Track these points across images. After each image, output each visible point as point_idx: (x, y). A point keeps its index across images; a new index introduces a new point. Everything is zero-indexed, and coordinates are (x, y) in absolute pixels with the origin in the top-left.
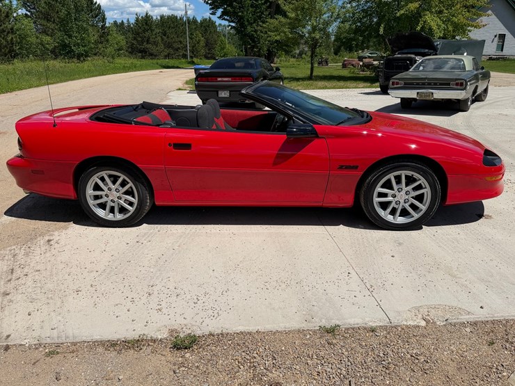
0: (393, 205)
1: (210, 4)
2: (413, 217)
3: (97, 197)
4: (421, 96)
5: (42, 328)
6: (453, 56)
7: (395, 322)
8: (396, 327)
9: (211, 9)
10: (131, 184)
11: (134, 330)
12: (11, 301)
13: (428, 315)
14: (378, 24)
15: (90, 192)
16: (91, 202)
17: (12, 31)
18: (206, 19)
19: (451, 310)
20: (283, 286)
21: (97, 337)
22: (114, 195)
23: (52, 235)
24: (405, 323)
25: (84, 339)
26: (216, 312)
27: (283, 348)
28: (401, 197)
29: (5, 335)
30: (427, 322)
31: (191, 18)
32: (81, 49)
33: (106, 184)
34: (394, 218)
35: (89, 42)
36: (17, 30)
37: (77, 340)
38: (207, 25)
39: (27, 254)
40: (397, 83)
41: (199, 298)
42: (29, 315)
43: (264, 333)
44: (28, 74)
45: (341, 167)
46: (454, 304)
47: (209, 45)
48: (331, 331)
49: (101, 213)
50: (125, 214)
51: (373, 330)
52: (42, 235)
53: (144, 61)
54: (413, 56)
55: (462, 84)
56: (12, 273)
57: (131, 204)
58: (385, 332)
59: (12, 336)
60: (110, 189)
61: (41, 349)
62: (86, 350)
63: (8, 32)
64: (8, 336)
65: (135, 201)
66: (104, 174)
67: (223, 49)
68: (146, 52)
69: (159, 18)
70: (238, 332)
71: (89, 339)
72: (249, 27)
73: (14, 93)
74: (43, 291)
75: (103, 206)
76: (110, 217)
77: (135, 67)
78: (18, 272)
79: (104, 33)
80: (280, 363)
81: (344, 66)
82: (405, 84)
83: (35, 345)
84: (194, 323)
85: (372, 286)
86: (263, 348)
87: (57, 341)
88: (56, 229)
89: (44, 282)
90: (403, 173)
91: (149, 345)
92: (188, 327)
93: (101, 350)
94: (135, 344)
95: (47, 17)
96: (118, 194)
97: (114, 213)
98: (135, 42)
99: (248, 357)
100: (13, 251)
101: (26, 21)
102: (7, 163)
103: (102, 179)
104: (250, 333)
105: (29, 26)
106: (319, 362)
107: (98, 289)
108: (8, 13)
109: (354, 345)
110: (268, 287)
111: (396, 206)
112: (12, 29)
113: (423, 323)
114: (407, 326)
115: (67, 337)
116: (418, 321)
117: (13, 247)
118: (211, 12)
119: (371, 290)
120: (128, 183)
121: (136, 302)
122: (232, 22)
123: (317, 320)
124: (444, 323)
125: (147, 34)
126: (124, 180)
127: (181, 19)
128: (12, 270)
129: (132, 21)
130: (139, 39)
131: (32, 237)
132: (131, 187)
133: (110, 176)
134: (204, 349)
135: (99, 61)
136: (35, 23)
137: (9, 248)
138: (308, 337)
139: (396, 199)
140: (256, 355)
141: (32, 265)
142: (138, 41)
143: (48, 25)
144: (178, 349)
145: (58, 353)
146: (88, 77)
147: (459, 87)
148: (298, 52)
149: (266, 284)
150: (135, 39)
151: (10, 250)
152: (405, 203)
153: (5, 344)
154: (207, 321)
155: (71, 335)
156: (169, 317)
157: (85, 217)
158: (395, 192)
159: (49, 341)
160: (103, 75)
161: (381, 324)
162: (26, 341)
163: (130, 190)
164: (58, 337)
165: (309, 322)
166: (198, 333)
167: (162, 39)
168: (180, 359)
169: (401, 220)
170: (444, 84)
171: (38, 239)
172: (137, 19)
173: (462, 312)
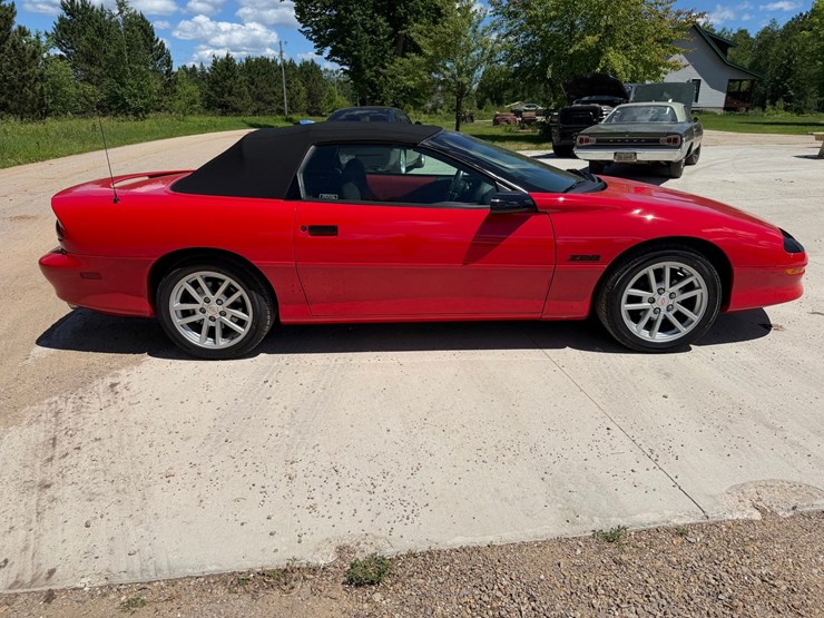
0: (650, 314)
1: (315, 41)
2: (679, 332)
3: (186, 313)
4: (620, 158)
5: (111, 552)
6: (654, 103)
7: (714, 516)
8: (716, 525)
9: (316, 47)
10: (241, 292)
11: (276, 550)
12: (54, 499)
13: (760, 500)
14: (544, 65)
15: (175, 305)
16: (178, 322)
17: (42, 78)
18: (307, 63)
19: (794, 489)
20: (510, 455)
21: (212, 568)
22: (214, 309)
23: (117, 375)
24: (730, 517)
25: (190, 572)
26: (409, 509)
27: (542, 577)
28: (663, 301)
29: (46, 569)
30: (763, 512)
31: (288, 60)
32: (139, 103)
33: (202, 293)
34: (650, 335)
35: (150, 92)
36: (49, 76)
37: (178, 575)
38: (310, 70)
39: (77, 411)
40: (587, 141)
41: (375, 483)
42: (87, 526)
43: (501, 547)
44: (66, 136)
45: (574, 258)
46: (796, 478)
47: (312, 97)
48: (613, 537)
49: (193, 338)
50: (233, 338)
51: (681, 532)
52: (101, 375)
53: (226, 119)
54: (597, 105)
55: (675, 140)
56: (54, 445)
57: (241, 323)
58: (702, 536)
59: (59, 570)
60: (207, 301)
61: (112, 596)
62: (194, 593)
63: (36, 80)
64: (51, 572)
65: (248, 318)
66: (198, 276)
67: (331, 101)
68: (227, 107)
69: (244, 61)
70: (457, 547)
71: (197, 572)
72: (367, 71)
73: (48, 162)
74: (109, 478)
75: (196, 327)
76: (208, 344)
77: (215, 126)
78: (64, 444)
79: (171, 82)
80: (545, 607)
81: (496, 122)
82: (598, 141)
83: (101, 588)
84: (377, 533)
85: (651, 451)
86: (507, 576)
87: (140, 579)
88: (124, 365)
89: (109, 461)
90: (668, 266)
91: (305, 578)
92: (369, 542)
93: (220, 592)
94: (281, 577)
95: (90, 60)
96: (221, 308)
97: (214, 337)
98: (212, 93)
99: (486, 598)
100: (53, 406)
101: (60, 65)
102: (41, 263)
103: (195, 285)
104: (477, 549)
105: (65, 72)
106: (611, 601)
107: (202, 471)
108: (34, 52)
109: (659, 563)
110: (485, 457)
111: (655, 317)
112: (41, 75)
113: (757, 516)
114: (734, 522)
115: (158, 570)
116: (748, 511)
117: (54, 399)
118: (316, 50)
119: (654, 457)
120: (237, 290)
121: (269, 493)
122: (345, 64)
123: (586, 519)
124: (791, 513)
125: (229, 82)
126: (230, 286)
127: (274, 62)
128: (54, 439)
129: (208, 65)
130: (218, 89)
131: (84, 381)
132: (241, 297)
133: (207, 280)
134: (404, 585)
135: (165, 118)
136: (73, 67)
137: (47, 401)
138: (579, 552)
139: (655, 306)
140: (499, 594)
141: (87, 430)
142: (216, 91)
143: (92, 69)
144: (357, 586)
145: (144, 603)
146: (151, 140)
147: (672, 144)
148: (430, 105)
149: (480, 453)
150: (212, 88)
151: (50, 404)
152: (668, 310)
153: (46, 588)
154: (399, 529)
155: (165, 564)
156: (331, 522)
157: (167, 344)
158: (655, 294)
159: (125, 579)
160: (172, 136)
161: (692, 521)
162: (84, 580)
163: (239, 300)
164: (142, 571)
165: (573, 523)
166: (389, 552)
167: (250, 90)
168: (366, 606)
169: (660, 337)
170: (652, 142)
171: (95, 383)
172: (215, 62)
173: (815, 494)
